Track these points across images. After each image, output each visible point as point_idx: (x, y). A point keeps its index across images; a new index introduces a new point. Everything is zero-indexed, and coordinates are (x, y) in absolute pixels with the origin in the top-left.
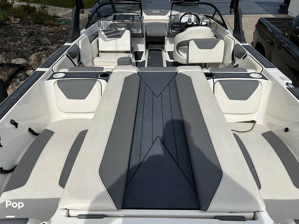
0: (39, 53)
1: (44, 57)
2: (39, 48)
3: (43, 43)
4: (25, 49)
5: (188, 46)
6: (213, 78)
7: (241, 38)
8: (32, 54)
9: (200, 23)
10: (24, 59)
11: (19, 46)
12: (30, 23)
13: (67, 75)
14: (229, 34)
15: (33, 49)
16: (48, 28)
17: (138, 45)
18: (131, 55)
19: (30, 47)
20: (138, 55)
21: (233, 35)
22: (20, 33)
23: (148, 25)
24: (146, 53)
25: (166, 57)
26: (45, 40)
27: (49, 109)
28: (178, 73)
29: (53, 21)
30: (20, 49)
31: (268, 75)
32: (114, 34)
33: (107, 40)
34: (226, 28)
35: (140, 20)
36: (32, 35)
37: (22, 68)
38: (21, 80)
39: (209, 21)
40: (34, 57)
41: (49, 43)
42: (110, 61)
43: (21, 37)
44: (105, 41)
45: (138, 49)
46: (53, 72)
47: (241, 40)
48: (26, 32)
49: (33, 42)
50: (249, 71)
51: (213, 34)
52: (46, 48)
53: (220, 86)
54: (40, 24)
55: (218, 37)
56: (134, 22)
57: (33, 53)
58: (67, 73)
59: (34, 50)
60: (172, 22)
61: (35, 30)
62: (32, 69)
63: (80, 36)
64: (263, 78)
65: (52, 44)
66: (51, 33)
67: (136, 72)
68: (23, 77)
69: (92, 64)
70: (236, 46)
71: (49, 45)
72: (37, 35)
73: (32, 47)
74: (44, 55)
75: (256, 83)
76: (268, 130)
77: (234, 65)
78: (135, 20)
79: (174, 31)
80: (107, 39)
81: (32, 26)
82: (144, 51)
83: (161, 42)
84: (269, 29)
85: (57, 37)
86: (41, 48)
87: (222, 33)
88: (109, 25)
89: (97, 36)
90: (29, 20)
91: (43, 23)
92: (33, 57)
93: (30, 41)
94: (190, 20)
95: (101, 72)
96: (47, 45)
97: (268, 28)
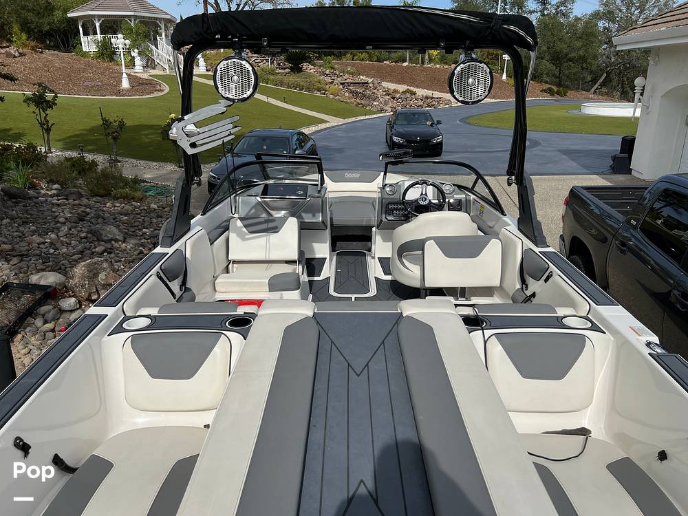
0: (93, 260)
1: (105, 269)
2: (95, 248)
3: (106, 236)
4: (64, 250)
5: (423, 250)
6: (483, 329)
7: (535, 237)
8: (77, 261)
9: (447, 200)
10: (59, 273)
11: (52, 244)
12: (81, 194)
13: (155, 322)
14: (510, 224)
15: (81, 249)
16: (118, 205)
17: (315, 245)
18: (299, 269)
19: (76, 246)
20: (313, 266)
21: (519, 229)
22: (57, 216)
23: (336, 202)
24: (331, 260)
25: (375, 270)
26: (112, 231)
27: (105, 402)
28: (404, 315)
29: (131, 190)
30: (52, 251)
31: (603, 320)
32: (264, 226)
33: (247, 237)
34: (503, 213)
35: (319, 195)
36: (82, 220)
37: (51, 294)
38: (46, 322)
39: (464, 196)
40: (82, 270)
41: (117, 237)
42: (253, 283)
43: (59, 225)
44: (244, 239)
45: (315, 255)
46: (125, 314)
47: (535, 239)
48: (71, 213)
49: (84, 235)
50: (561, 312)
51: (475, 225)
52: (110, 249)
53: (500, 348)
54: (102, 196)
55: (488, 232)
56: (306, 199)
57: (79, 259)
58: (155, 317)
59: (83, 252)
60: (387, 199)
61: (91, 209)
62: (73, 296)
63: (189, 230)
64: (594, 328)
65: (125, 238)
66: (125, 215)
67: (310, 314)
68: (51, 313)
69: (212, 288)
70: (527, 253)
71: (117, 241)
72: (93, 220)
73: (80, 247)
74: (105, 265)
75: (580, 341)
76: (619, 454)
77: (526, 292)
78: (309, 196)
79: (390, 218)
80: (247, 235)
81: (85, 201)
82: (327, 256)
83: (363, 237)
84: (593, 207)
85: (136, 224)
86: (99, 249)
87: (494, 223)
88: (253, 204)
89: (227, 229)
90: (81, 188)
91: (110, 194)
92: (79, 270)
93: (76, 232)
94: (424, 196)
95: (231, 315)
96: (113, 242)
97: (590, 206)
